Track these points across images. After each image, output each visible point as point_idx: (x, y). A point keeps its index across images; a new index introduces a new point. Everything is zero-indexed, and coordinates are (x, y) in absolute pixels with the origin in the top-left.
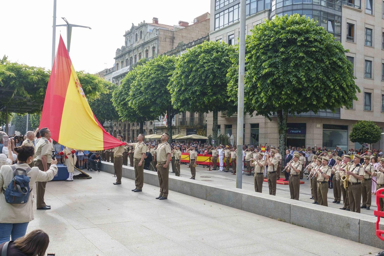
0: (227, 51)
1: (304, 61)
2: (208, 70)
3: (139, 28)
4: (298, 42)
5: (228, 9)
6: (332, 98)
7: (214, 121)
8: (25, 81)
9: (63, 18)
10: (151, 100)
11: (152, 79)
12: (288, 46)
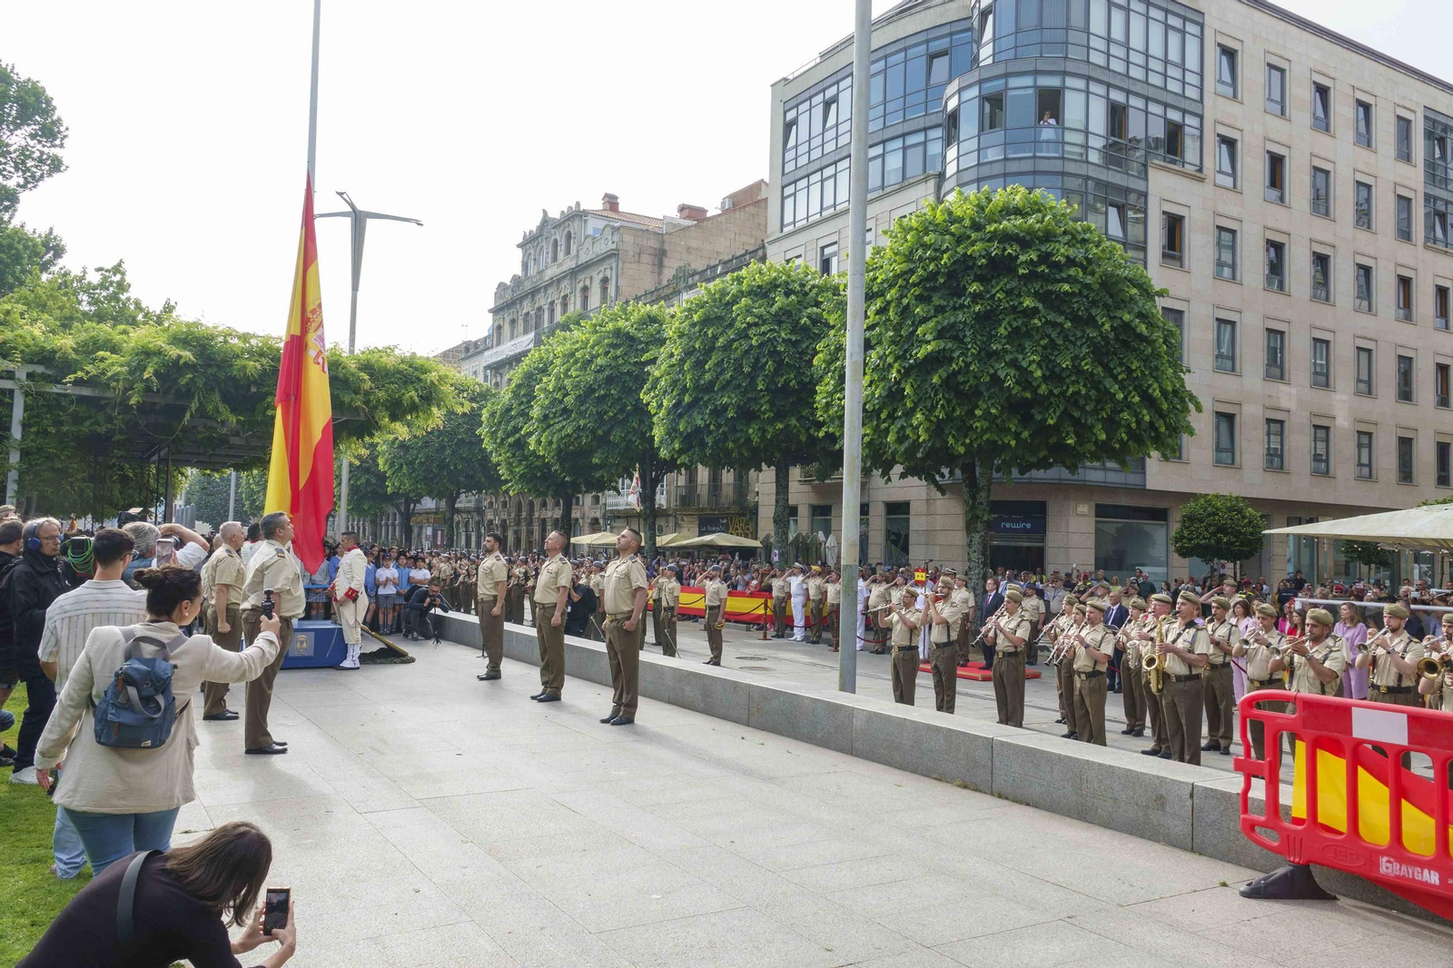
0: (815, 291)
1: (1036, 321)
2: (761, 345)
3: (563, 222)
4: (1019, 266)
5: (821, 169)
6: (1119, 428)
7: (777, 493)
8: (222, 375)
9: (341, 194)
10: (593, 432)
11: (599, 371)
12: (993, 277)
